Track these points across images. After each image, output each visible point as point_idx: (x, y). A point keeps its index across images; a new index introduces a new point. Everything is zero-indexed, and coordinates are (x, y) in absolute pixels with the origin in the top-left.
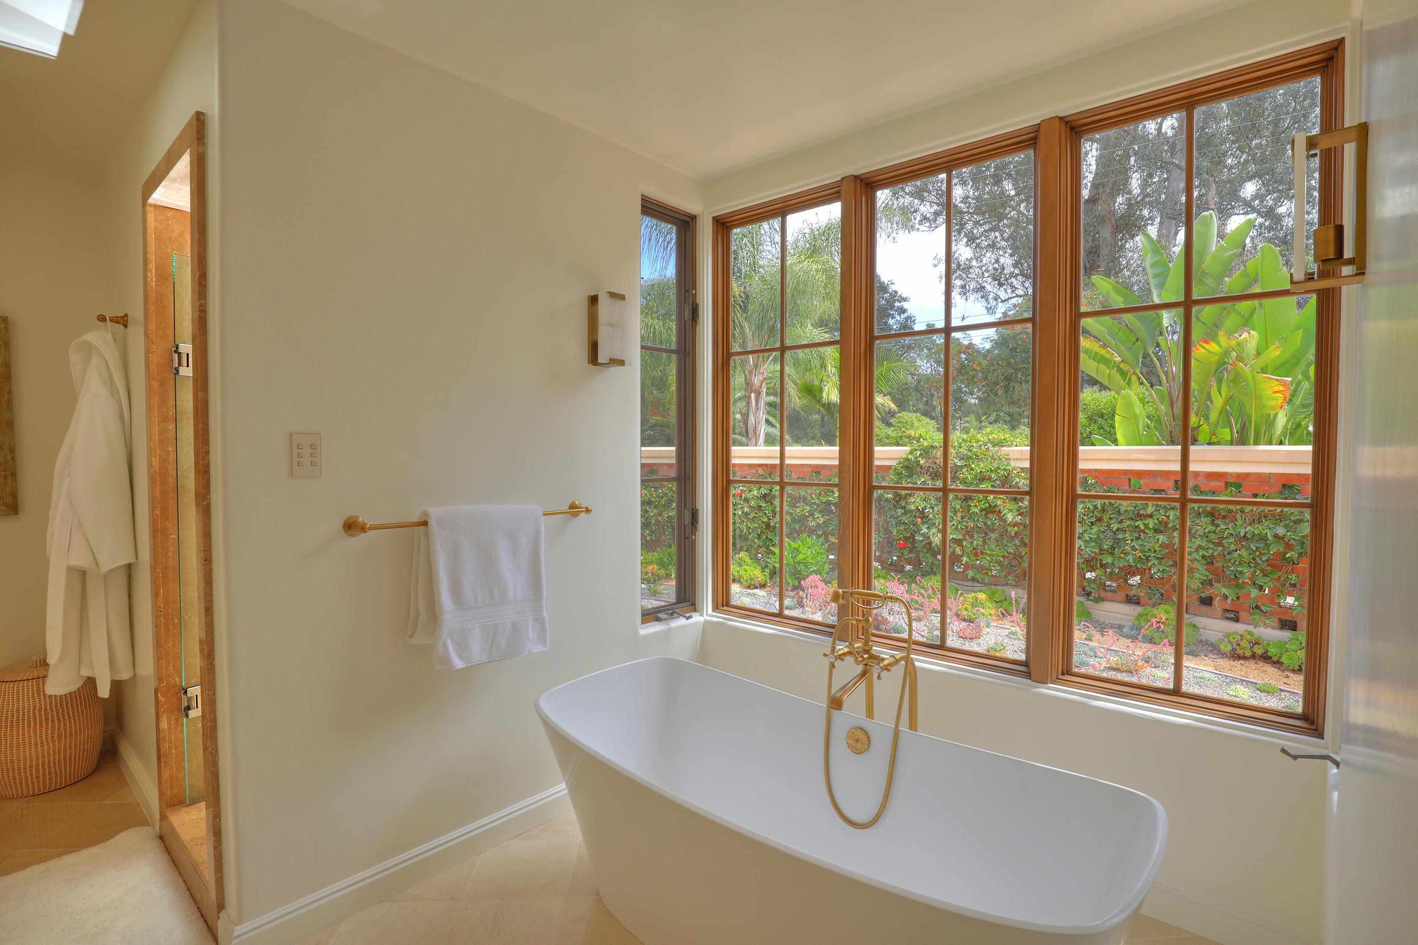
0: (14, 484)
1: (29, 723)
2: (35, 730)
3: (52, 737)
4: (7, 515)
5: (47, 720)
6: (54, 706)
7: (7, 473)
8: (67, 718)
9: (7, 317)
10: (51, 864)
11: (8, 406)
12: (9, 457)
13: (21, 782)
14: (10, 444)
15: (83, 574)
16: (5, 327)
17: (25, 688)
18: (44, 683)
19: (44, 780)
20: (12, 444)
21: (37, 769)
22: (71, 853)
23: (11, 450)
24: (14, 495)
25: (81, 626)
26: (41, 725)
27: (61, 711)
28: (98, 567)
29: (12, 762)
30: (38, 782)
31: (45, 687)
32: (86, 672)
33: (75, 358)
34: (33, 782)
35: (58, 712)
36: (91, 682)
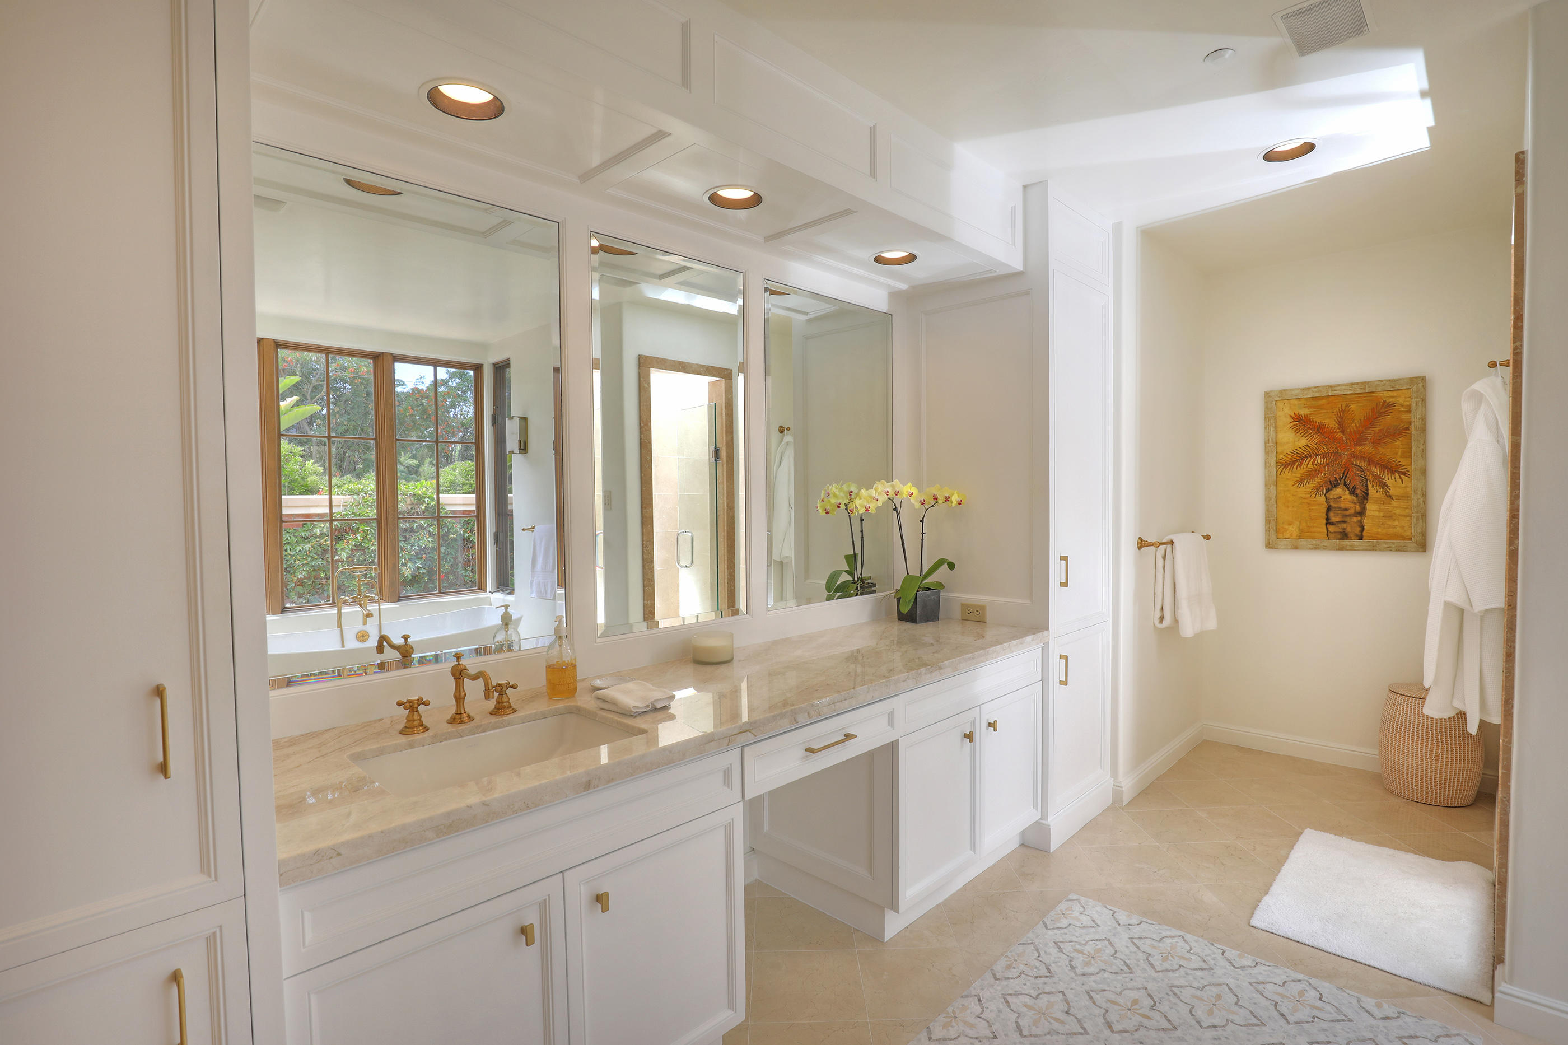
0: (1424, 524)
1: (1413, 736)
2: (1417, 743)
3: (1431, 756)
4: (1416, 551)
5: (1427, 738)
6: (1434, 728)
7: (1418, 515)
8: (1444, 743)
9: (1425, 377)
10: (1397, 853)
11: (1422, 455)
12: (1421, 501)
13: (1404, 784)
14: (1422, 488)
15: (1462, 611)
16: (1423, 386)
17: (1413, 704)
18: (1423, 704)
19: (1422, 791)
20: (1424, 489)
21: (1417, 779)
22: (1416, 854)
23: (1423, 494)
24: (1424, 534)
25: (1458, 659)
26: (1422, 741)
27: (1440, 735)
28: (1472, 606)
29: (1399, 764)
30: (1417, 790)
31: (1424, 708)
32: (1458, 705)
33: (1466, 407)
34: (1413, 789)
35: (1437, 735)
36: (1462, 715)
